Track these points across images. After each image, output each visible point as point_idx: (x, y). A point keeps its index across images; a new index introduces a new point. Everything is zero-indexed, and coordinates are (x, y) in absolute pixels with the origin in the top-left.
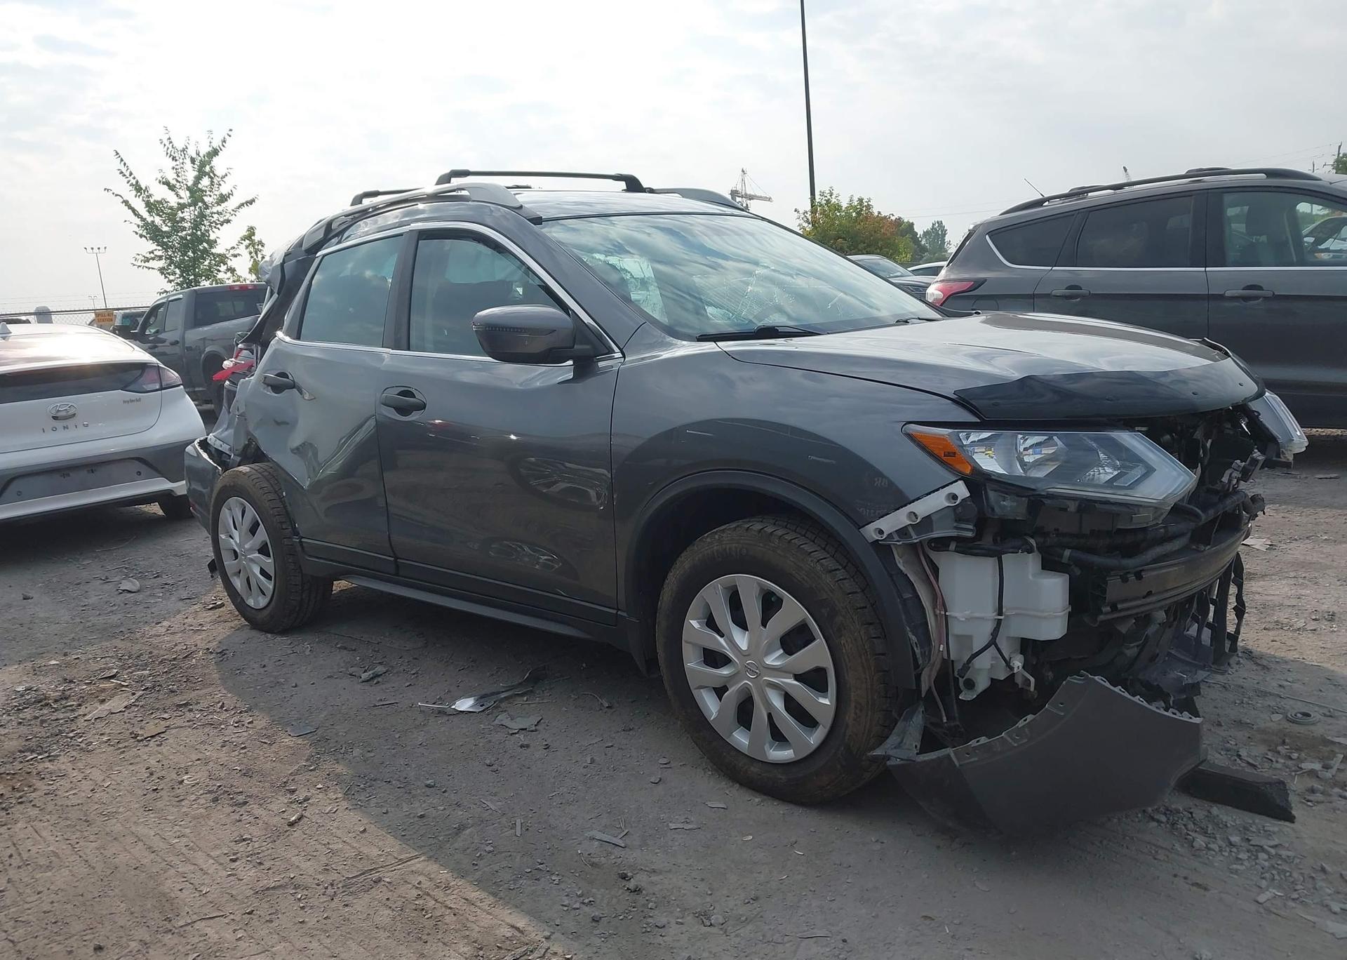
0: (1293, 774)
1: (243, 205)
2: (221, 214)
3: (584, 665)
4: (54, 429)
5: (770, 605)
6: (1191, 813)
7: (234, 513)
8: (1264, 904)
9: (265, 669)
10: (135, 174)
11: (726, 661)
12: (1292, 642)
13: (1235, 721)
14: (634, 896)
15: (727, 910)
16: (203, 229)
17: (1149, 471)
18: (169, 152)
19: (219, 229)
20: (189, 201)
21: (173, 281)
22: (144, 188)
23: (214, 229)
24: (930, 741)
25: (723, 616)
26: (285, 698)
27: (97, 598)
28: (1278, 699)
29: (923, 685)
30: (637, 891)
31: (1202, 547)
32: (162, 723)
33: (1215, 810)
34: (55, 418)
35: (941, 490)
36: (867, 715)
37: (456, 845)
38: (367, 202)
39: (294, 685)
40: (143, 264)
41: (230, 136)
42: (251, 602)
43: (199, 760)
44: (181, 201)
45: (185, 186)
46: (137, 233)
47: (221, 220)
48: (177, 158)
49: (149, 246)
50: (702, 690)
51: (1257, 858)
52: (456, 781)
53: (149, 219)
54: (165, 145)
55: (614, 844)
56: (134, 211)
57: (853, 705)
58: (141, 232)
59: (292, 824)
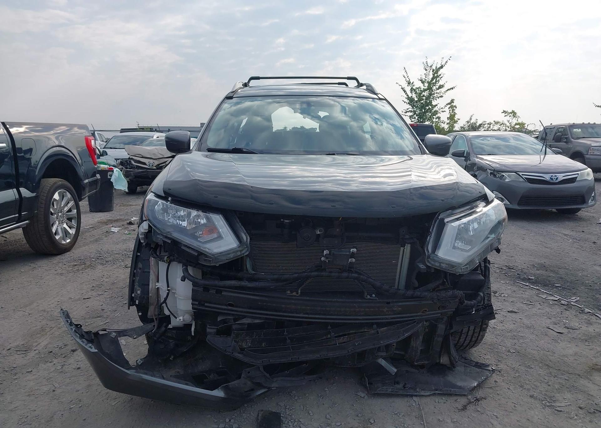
1: (449, 89)
10: (409, 77)
16: (430, 100)
18: (425, 67)
19: (437, 100)
20: (428, 88)
41: (450, 60)
44: (425, 88)
45: (427, 82)
46: (404, 101)
47: (438, 96)
48: (428, 70)
49: (408, 106)
54: (424, 64)
56: (405, 92)
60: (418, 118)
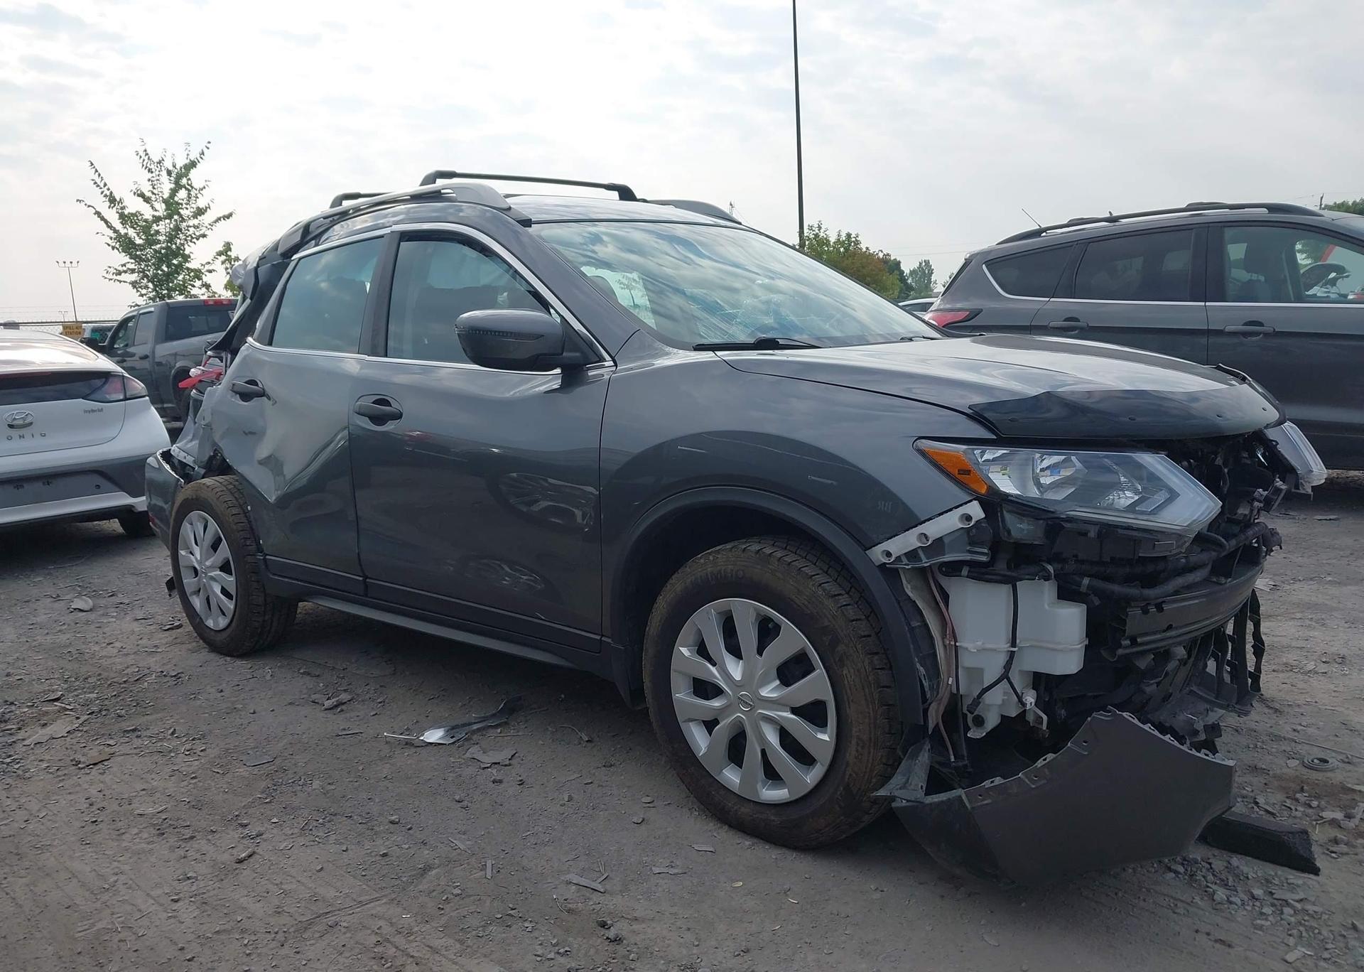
0: (1314, 823)
1: (219, 219)
2: (198, 228)
3: (563, 696)
4: (10, 438)
5: (767, 631)
6: (1210, 864)
7: (196, 529)
8: (1294, 965)
9: (222, 694)
10: (109, 185)
11: (718, 692)
12: (1301, 685)
13: (1250, 767)
14: (611, 947)
15: (715, 963)
16: (178, 243)
17: (1173, 495)
18: (145, 163)
19: (194, 243)
20: (165, 213)
21: (145, 295)
22: (118, 200)
23: (189, 243)
24: (936, 783)
25: (716, 643)
26: (242, 725)
27: (45, 616)
28: (1293, 744)
29: (930, 721)
30: (617, 940)
31: (1223, 580)
32: (107, 749)
33: (1236, 861)
34: (11, 426)
35: (955, 510)
36: (869, 753)
37: (421, 887)
38: (347, 204)
39: (252, 711)
40: (115, 277)
41: (208, 148)
42: (210, 623)
43: (144, 790)
44: (157, 214)
45: (161, 199)
46: (109, 245)
47: (197, 234)
48: (153, 170)
49: (121, 258)
50: (690, 723)
51: (1282, 913)
52: (422, 817)
53: (123, 231)
54: (141, 157)
55: (592, 889)
56: (106, 222)
57: (854, 742)
58: (114, 244)
59: (240, 861)
60: (155, 286)
